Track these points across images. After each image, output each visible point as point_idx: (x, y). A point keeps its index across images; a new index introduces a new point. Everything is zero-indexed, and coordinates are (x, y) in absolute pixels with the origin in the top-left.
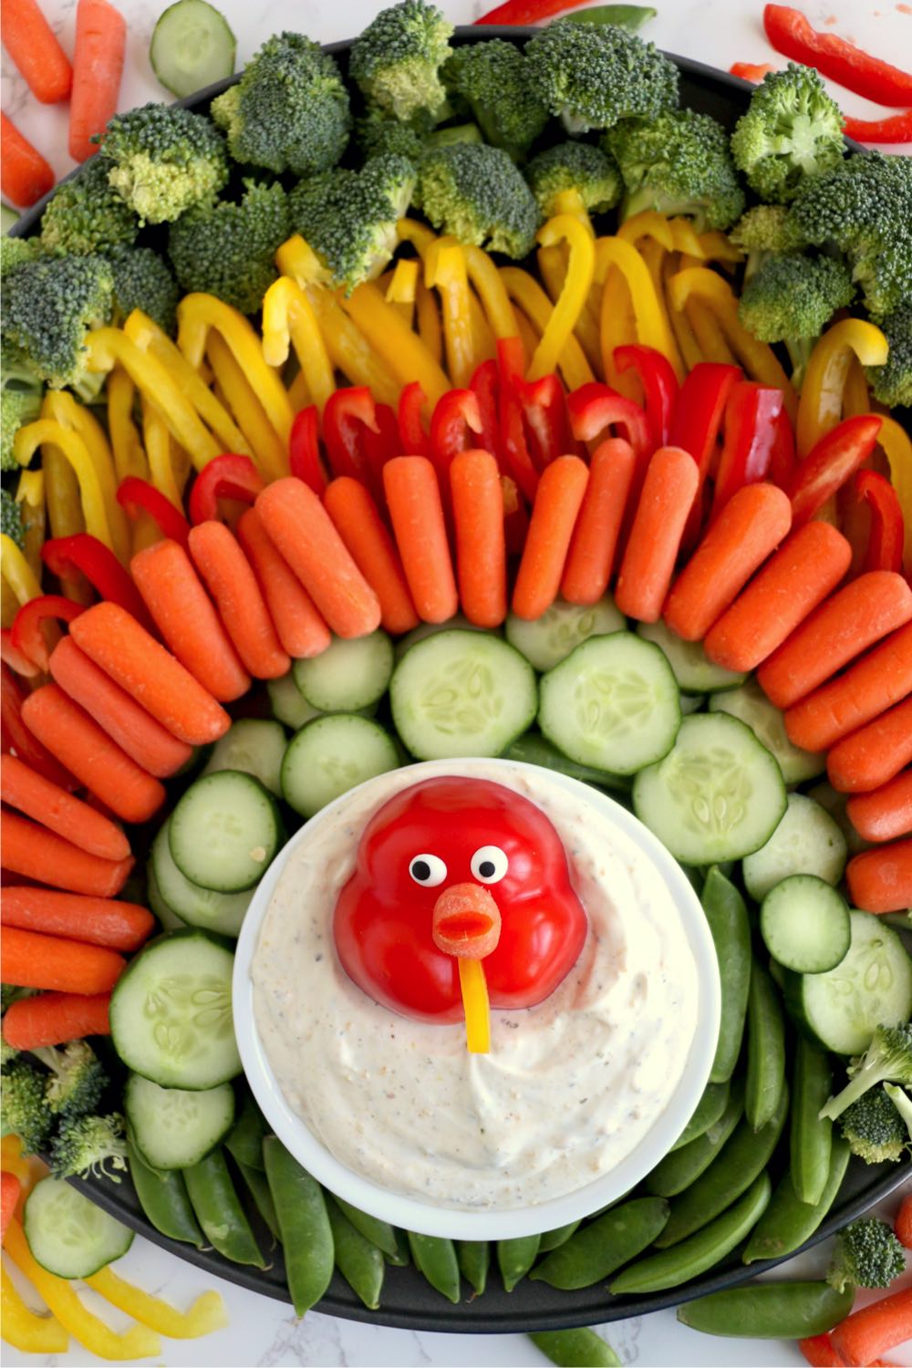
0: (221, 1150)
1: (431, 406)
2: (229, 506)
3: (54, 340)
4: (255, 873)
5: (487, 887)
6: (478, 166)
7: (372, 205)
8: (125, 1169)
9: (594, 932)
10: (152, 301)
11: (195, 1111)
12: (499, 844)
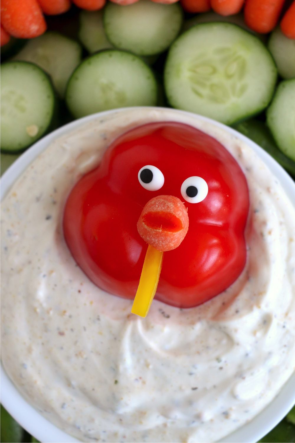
4: (25, 143)
5: (187, 204)
12: (207, 181)
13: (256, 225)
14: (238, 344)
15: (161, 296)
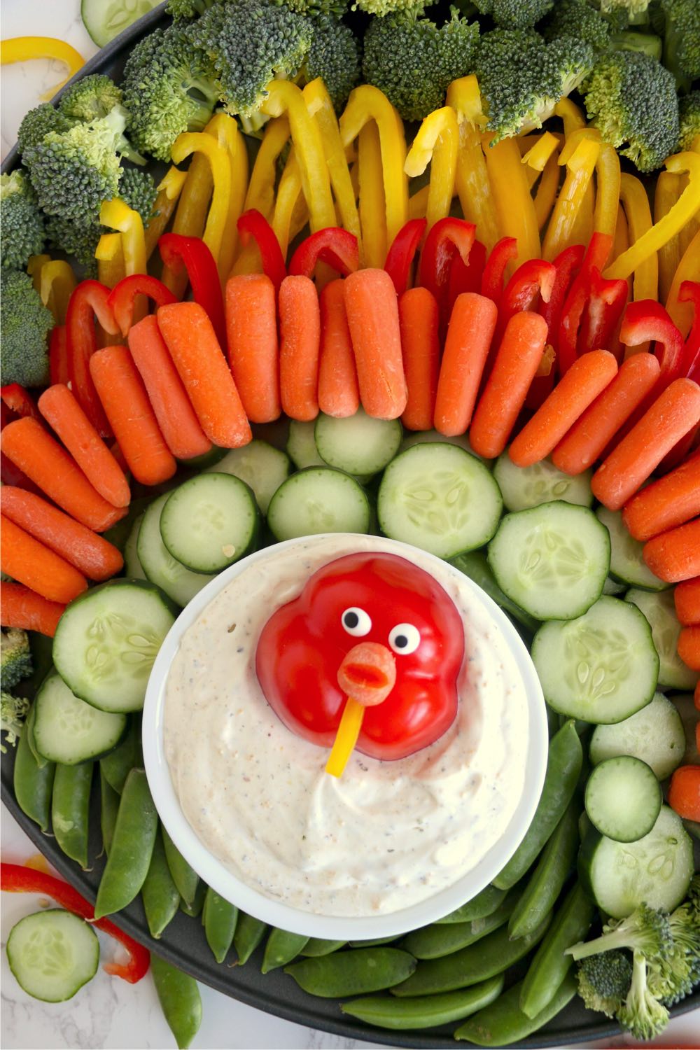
0: (93, 765)
1: (518, 263)
2: (323, 268)
3: (245, 75)
4: (220, 564)
5: (395, 655)
6: (645, 82)
7: (545, 79)
8: (14, 745)
9: (458, 726)
10: (334, 75)
11: (89, 725)
12: (419, 627)
13: (470, 674)
14: (442, 806)
15: (360, 748)
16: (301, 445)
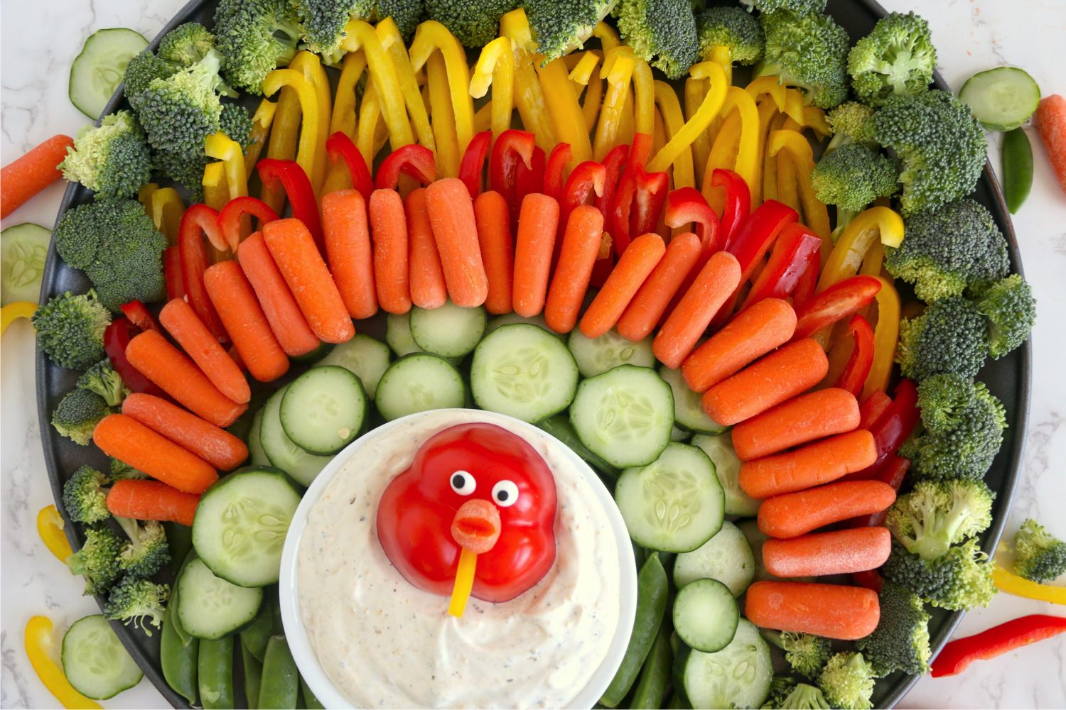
0: (234, 637)
1: (575, 164)
2: (405, 180)
3: (325, 21)
4: (337, 445)
5: (498, 508)
6: (666, 8)
7: (582, 10)
8: (159, 628)
9: (557, 566)
10: (401, 13)
11: (230, 601)
12: (516, 483)
13: (564, 521)
14: (551, 636)
15: (476, 594)
16: (399, 336)
